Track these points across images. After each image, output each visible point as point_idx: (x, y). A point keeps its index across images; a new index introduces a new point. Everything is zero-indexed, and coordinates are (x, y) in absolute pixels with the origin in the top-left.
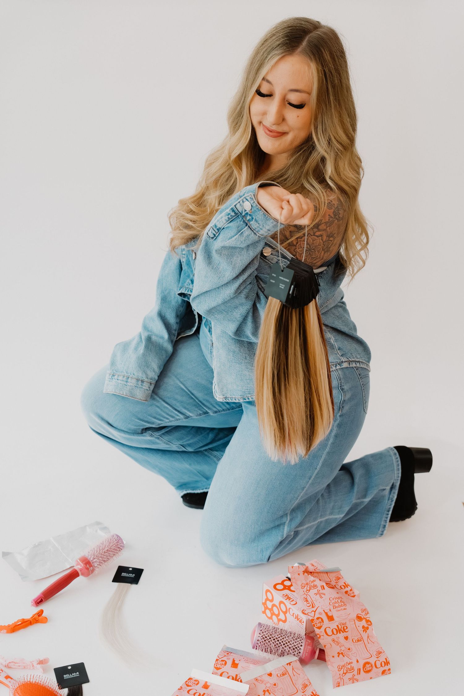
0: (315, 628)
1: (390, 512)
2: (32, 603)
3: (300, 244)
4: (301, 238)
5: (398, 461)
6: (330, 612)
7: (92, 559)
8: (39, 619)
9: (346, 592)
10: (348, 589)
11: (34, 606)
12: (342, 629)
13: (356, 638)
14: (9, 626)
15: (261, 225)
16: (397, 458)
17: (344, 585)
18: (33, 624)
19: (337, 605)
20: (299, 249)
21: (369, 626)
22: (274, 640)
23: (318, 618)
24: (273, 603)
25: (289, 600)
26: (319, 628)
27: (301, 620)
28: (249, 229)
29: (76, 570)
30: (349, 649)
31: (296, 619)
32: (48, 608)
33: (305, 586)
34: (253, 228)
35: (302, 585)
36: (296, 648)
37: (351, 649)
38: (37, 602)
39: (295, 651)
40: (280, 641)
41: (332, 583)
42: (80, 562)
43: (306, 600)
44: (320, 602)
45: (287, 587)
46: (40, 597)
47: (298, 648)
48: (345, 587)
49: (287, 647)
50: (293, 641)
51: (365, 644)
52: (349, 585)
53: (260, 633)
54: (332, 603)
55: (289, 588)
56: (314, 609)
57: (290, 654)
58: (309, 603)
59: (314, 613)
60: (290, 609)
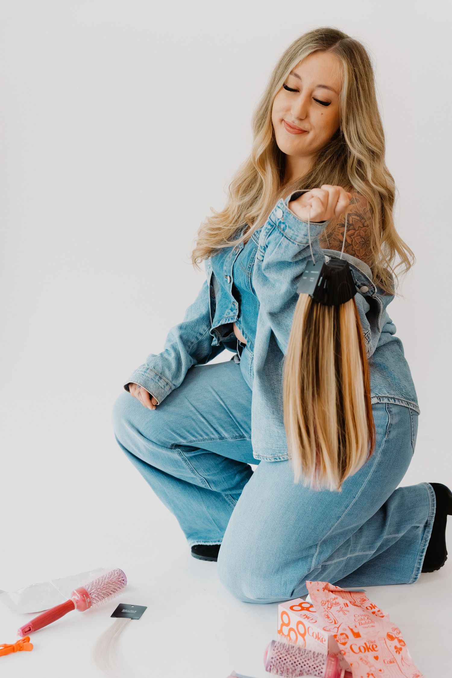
0: (338, 643)
1: (424, 554)
2: (19, 632)
3: (355, 241)
4: (354, 235)
5: (433, 496)
6: (356, 629)
7: (89, 590)
8: (23, 645)
9: (374, 613)
10: (376, 610)
11: (20, 635)
12: (371, 647)
13: (388, 659)
15: (295, 231)
16: (432, 492)
17: (371, 606)
18: (16, 651)
19: (363, 622)
20: (355, 246)
21: (403, 648)
22: (291, 657)
23: (342, 634)
24: (290, 626)
25: (308, 619)
26: (344, 644)
27: (322, 639)
28: (286, 239)
29: (72, 601)
30: (380, 670)
31: (317, 639)
32: (35, 638)
33: (325, 604)
34: (289, 237)
35: (322, 602)
36: (317, 667)
37: (382, 670)
38: (25, 630)
39: (316, 671)
40: (298, 659)
41: (357, 603)
42: (77, 593)
43: (328, 617)
44: (343, 619)
45: (305, 609)
46: (29, 626)
47: (320, 667)
48: (372, 609)
49: (307, 666)
50: (313, 659)
51: (399, 666)
52: (376, 607)
53: (274, 650)
54: (357, 620)
55: (308, 609)
56: (337, 625)
57: (311, 674)
58: (331, 620)
59: (337, 629)
60: (310, 629)
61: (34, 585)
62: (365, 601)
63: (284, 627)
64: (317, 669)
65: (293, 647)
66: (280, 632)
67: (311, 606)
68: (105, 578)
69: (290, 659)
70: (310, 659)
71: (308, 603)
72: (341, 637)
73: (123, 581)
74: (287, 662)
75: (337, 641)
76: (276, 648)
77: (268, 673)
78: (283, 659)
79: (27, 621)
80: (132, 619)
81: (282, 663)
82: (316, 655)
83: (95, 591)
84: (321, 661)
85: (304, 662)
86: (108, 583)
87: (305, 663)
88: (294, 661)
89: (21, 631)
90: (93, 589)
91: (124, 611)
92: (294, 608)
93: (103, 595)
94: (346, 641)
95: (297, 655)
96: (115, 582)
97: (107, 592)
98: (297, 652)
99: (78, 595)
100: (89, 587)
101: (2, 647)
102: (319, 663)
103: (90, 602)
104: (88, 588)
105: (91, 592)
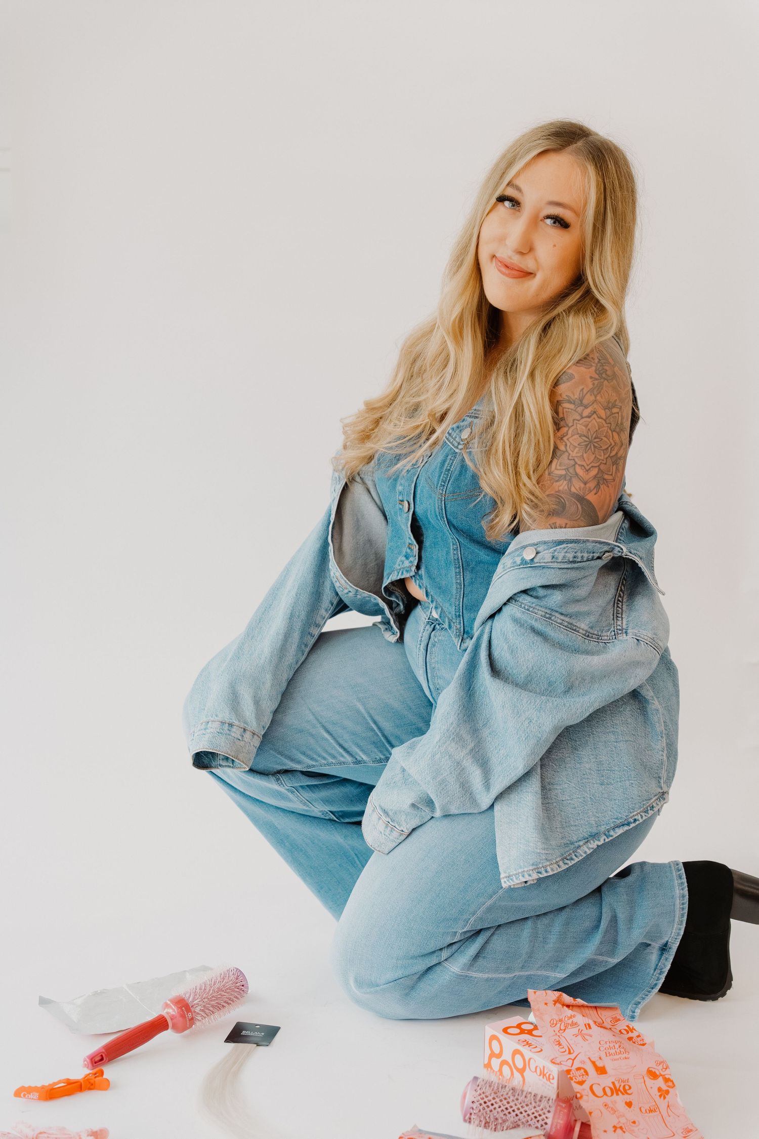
0: (572, 1082)
2: (86, 1062)
6: (600, 1061)
7: (191, 999)
8: (95, 1081)
9: (630, 1039)
10: (634, 1035)
11: (88, 1067)
12: (622, 1089)
13: (647, 1107)
14: (43, 1087)
17: (627, 1028)
18: (85, 1090)
19: (613, 1051)
21: (670, 1090)
22: (501, 1101)
23: (578, 1069)
24: (503, 1058)
25: (529, 1046)
26: (581, 1083)
27: (550, 1075)
29: (164, 1017)
30: (634, 1122)
31: (542, 1076)
32: (110, 1071)
33: (556, 1024)
35: (552, 1022)
36: (540, 1115)
37: (637, 1123)
38: (94, 1060)
39: (538, 1121)
40: (512, 1104)
41: (605, 1024)
42: (171, 1004)
43: (560, 1044)
44: (582, 1047)
45: (526, 1032)
46: (100, 1053)
47: (543, 1116)
48: (628, 1033)
49: (524, 1114)
50: (534, 1104)
51: (662, 1117)
52: (635, 1030)
53: (475, 1090)
54: (604, 1048)
55: (530, 1032)
56: (572, 1056)
57: (530, 1125)
58: (563, 1048)
59: (572, 1061)
60: (532, 1061)
61: (99, 991)
62: (619, 1022)
63: (494, 1061)
64: (539, 1118)
65: (506, 1086)
66: (488, 1066)
67: (536, 1028)
68: (214, 982)
69: (500, 1104)
70: (529, 1104)
71: (531, 1024)
72: (576, 1072)
73: (242, 987)
74: (495, 1109)
75: (571, 1079)
76: (479, 1087)
77: (467, 1124)
78: (489, 1104)
79: (97, 1045)
80: (258, 1045)
81: (488, 1110)
82: (539, 1099)
83: (199, 1001)
84: (546, 1108)
85: (520, 1108)
86: (219, 989)
87: (522, 1110)
88: (505, 1107)
89: (88, 1060)
90: (196, 998)
91: (244, 1033)
92: (509, 1031)
93: (211, 1009)
94: (584, 1080)
95: (509, 1097)
96: (229, 988)
97: (217, 1003)
98: (510, 1094)
99: (173, 1007)
100: (190, 995)
101: (64, 1083)
102: (542, 1110)
103: (192, 1019)
104: (189, 997)
105: (194, 1003)
